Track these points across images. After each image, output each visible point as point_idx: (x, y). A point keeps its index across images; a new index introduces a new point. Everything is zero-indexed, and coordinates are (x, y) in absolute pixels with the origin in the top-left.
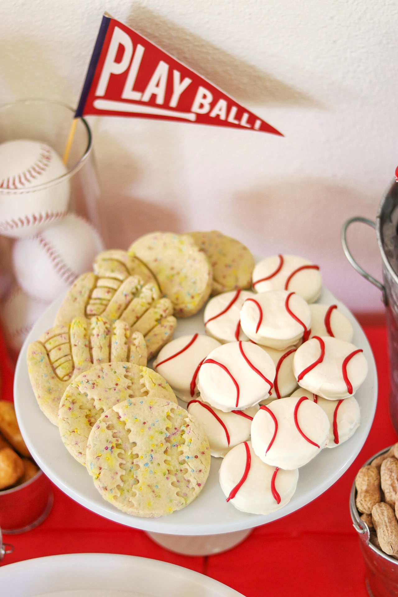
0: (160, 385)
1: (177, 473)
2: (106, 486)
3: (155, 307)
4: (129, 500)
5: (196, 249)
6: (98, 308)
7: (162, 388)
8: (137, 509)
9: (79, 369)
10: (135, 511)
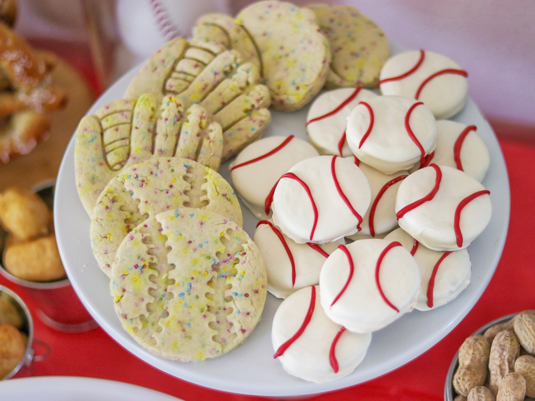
0: (224, 195)
1: (219, 311)
2: (126, 314)
3: (248, 94)
4: (152, 335)
5: (315, 27)
6: (179, 85)
7: (226, 200)
8: (159, 348)
9: (134, 158)
10: (156, 350)
